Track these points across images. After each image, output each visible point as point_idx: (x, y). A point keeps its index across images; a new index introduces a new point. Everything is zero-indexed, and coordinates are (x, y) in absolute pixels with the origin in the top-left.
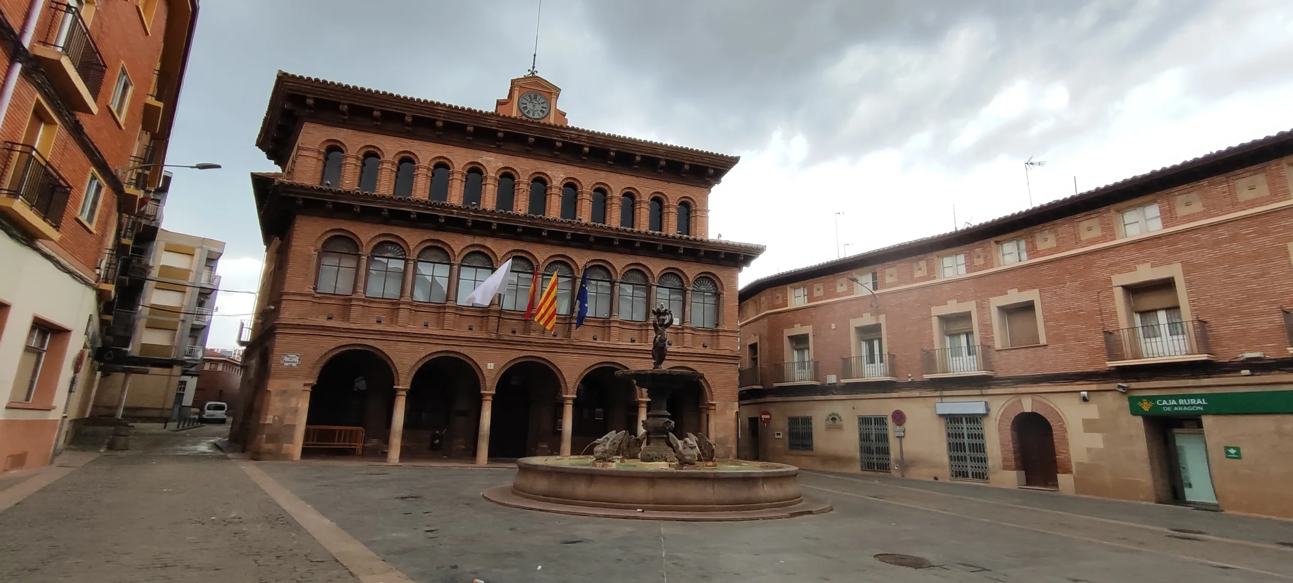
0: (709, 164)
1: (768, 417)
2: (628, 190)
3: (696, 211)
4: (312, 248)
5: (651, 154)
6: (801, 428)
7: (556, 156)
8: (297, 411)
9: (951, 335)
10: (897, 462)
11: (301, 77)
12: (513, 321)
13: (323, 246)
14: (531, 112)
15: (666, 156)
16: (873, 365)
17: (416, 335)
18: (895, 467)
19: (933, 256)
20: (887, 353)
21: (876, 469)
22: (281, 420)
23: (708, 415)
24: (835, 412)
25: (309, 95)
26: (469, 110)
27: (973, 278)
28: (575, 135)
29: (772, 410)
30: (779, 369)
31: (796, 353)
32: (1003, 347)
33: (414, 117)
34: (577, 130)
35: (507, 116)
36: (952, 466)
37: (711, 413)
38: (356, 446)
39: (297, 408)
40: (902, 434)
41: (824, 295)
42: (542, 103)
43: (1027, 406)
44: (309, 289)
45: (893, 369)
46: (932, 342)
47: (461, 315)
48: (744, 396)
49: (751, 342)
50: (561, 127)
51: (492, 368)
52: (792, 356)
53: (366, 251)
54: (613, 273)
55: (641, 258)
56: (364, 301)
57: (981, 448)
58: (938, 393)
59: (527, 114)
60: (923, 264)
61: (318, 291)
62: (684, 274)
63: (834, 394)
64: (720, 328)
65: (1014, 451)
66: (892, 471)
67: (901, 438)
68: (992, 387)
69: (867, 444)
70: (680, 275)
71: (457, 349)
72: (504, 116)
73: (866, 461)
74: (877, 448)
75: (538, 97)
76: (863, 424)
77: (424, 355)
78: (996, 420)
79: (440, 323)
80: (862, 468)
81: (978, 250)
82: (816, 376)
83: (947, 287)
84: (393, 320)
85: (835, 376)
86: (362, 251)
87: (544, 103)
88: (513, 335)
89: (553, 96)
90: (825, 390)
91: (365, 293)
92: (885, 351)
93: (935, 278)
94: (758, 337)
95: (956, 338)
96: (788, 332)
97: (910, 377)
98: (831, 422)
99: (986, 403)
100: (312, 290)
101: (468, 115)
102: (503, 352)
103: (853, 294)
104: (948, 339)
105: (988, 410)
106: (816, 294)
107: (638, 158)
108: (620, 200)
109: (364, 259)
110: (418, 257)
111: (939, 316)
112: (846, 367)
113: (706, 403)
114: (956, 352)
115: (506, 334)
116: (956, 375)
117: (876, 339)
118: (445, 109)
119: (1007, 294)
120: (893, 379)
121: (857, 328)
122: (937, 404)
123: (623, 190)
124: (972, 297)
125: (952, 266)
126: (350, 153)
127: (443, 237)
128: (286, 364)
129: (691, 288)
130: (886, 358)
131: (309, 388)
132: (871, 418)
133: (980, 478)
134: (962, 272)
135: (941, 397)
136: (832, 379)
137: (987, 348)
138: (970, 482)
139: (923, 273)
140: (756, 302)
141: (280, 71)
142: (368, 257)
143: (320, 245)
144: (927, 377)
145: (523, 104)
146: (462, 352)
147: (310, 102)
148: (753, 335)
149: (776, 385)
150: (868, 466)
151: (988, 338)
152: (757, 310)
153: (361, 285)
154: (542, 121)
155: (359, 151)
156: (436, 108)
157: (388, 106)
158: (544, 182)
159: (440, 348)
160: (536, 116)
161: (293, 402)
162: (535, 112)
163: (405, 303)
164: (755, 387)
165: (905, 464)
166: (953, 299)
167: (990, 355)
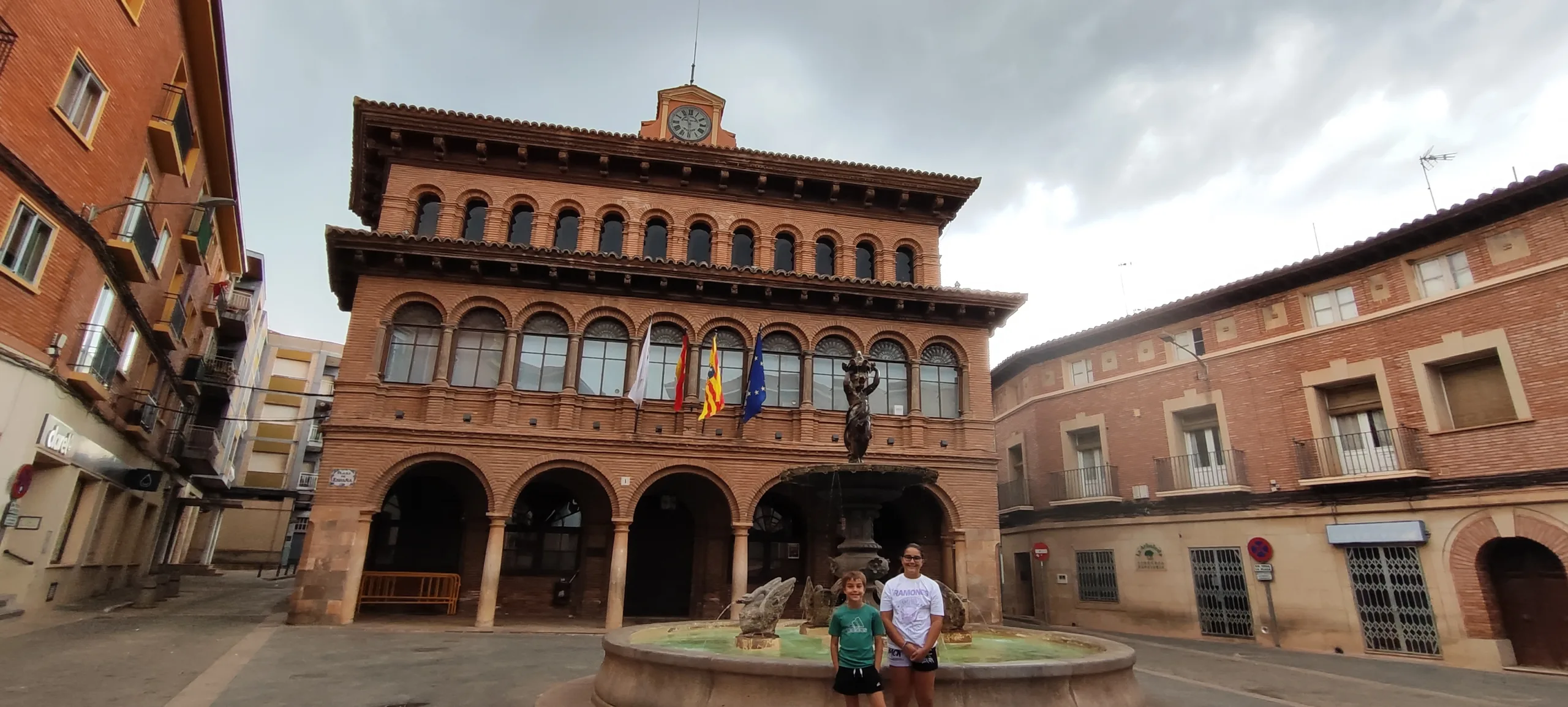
0: (935, 190)
1: (1045, 551)
2: (824, 234)
3: (922, 258)
4: (378, 320)
5: (855, 180)
6: (1096, 568)
7: (722, 191)
8: (348, 551)
9: (1341, 416)
10: (1264, 622)
11: (383, 104)
12: (658, 416)
13: (394, 318)
14: (686, 132)
15: (875, 182)
16: (1209, 469)
17: (517, 438)
18: (1261, 632)
19: (1297, 294)
20: (1230, 448)
21: (1228, 632)
22: (326, 565)
23: (954, 551)
24: (1150, 542)
25: (393, 128)
26: (602, 134)
27: (1372, 321)
28: (747, 159)
29: (1048, 540)
30: (1057, 481)
31: (1080, 455)
32: (1442, 429)
33: (529, 148)
34: (749, 152)
35: (652, 139)
36: (1367, 629)
37: (958, 546)
38: (447, 600)
39: (350, 546)
40: (1270, 577)
41: (1119, 369)
42: (700, 120)
43: (1505, 526)
44: (372, 377)
45: (1242, 472)
46: (1308, 429)
47: (583, 408)
48: (1008, 522)
49: (1011, 443)
50: (727, 150)
51: (628, 484)
52: (1075, 462)
53: (451, 321)
54: (802, 341)
55: (842, 318)
56: (447, 391)
57: (1422, 599)
58: (1328, 509)
59: (680, 136)
60: (1279, 308)
61: (386, 380)
62: (906, 339)
63: (1145, 515)
64: (965, 417)
65: (1487, 604)
66: (1258, 638)
67: (1266, 582)
68: (1430, 496)
69: (1210, 592)
70: (902, 341)
71: (576, 457)
72: (649, 138)
73: (1209, 618)
74: (1226, 598)
75: (695, 113)
76: (1199, 561)
77: (529, 466)
78: (1444, 551)
79: (553, 421)
80: (1204, 630)
81: (1378, 278)
82: (1116, 490)
83: (1326, 340)
84: (488, 416)
85: (1146, 487)
86: (445, 322)
87: (703, 119)
88: (657, 434)
89: (715, 110)
90: (1132, 508)
91: (449, 380)
92: (1226, 445)
93: (1302, 327)
94: (1021, 435)
95: (1349, 421)
96: (1066, 426)
97: (1274, 485)
98: (1145, 559)
99: (1421, 522)
100: (377, 378)
101: (601, 141)
102: (645, 460)
103: (1165, 363)
104: (1334, 423)
105: (1426, 534)
106: (1106, 367)
107: (836, 188)
108: (813, 246)
109: (449, 333)
110: (524, 328)
111: (1316, 388)
112: (1162, 473)
113: (950, 531)
114: (1352, 442)
115: (648, 434)
116: (1360, 478)
117: (1208, 428)
118: (569, 134)
119: (1441, 341)
120: (1246, 489)
121: (1176, 414)
122: (1328, 527)
123: (817, 232)
124: (1374, 352)
125: (1330, 308)
126: (447, 200)
127: (556, 298)
128: (337, 484)
129: (919, 360)
130: (1228, 455)
131: (369, 518)
132: (1211, 551)
133: (1423, 651)
134: (1350, 314)
135: (1336, 515)
136: (1141, 492)
137: (1412, 434)
138: (1402, 657)
139: (1282, 321)
140: (1017, 388)
141: (356, 98)
142: (455, 330)
143: (389, 316)
144: (1305, 483)
145: (674, 122)
146: (583, 461)
147: (395, 135)
148: (1014, 433)
149: (1053, 504)
150: (1214, 628)
151: (1413, 416)
152: (1017, 398)
153: (443, 369)
154: (700, 144)
155: (459, 198)
156: (557, 133)
157: (496, 135)
158: (707, 228)
159: (553, 456)
160: (693, 138)
161: (344, 537)
162: (690, 131)
163: (503, 393)
164: (1022, 508)
165: (1279, 626)
166: (1341, 357)
167: (1420, 444)
